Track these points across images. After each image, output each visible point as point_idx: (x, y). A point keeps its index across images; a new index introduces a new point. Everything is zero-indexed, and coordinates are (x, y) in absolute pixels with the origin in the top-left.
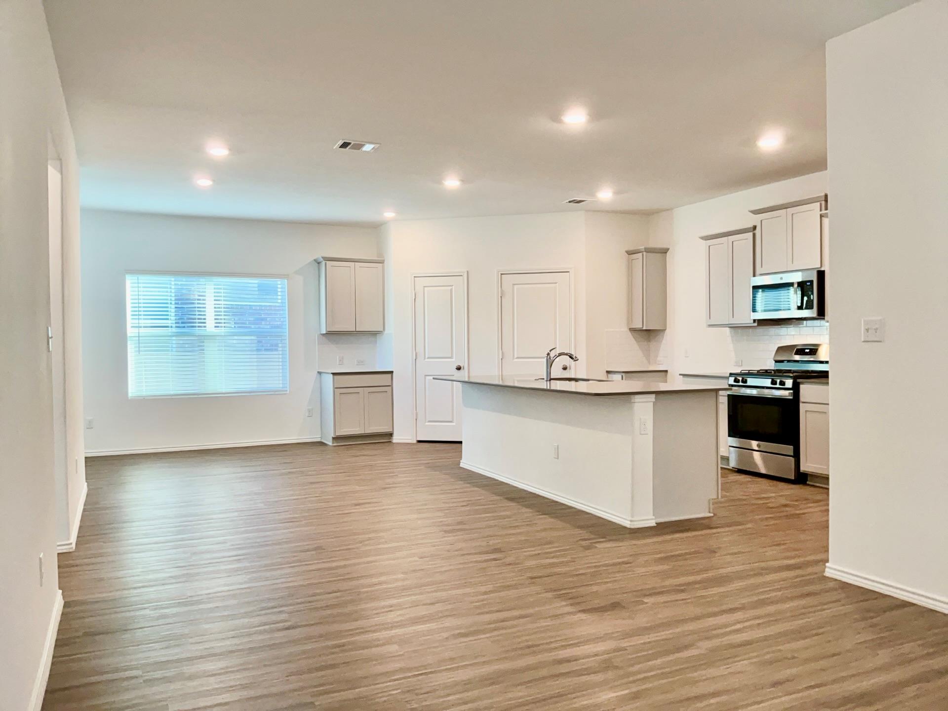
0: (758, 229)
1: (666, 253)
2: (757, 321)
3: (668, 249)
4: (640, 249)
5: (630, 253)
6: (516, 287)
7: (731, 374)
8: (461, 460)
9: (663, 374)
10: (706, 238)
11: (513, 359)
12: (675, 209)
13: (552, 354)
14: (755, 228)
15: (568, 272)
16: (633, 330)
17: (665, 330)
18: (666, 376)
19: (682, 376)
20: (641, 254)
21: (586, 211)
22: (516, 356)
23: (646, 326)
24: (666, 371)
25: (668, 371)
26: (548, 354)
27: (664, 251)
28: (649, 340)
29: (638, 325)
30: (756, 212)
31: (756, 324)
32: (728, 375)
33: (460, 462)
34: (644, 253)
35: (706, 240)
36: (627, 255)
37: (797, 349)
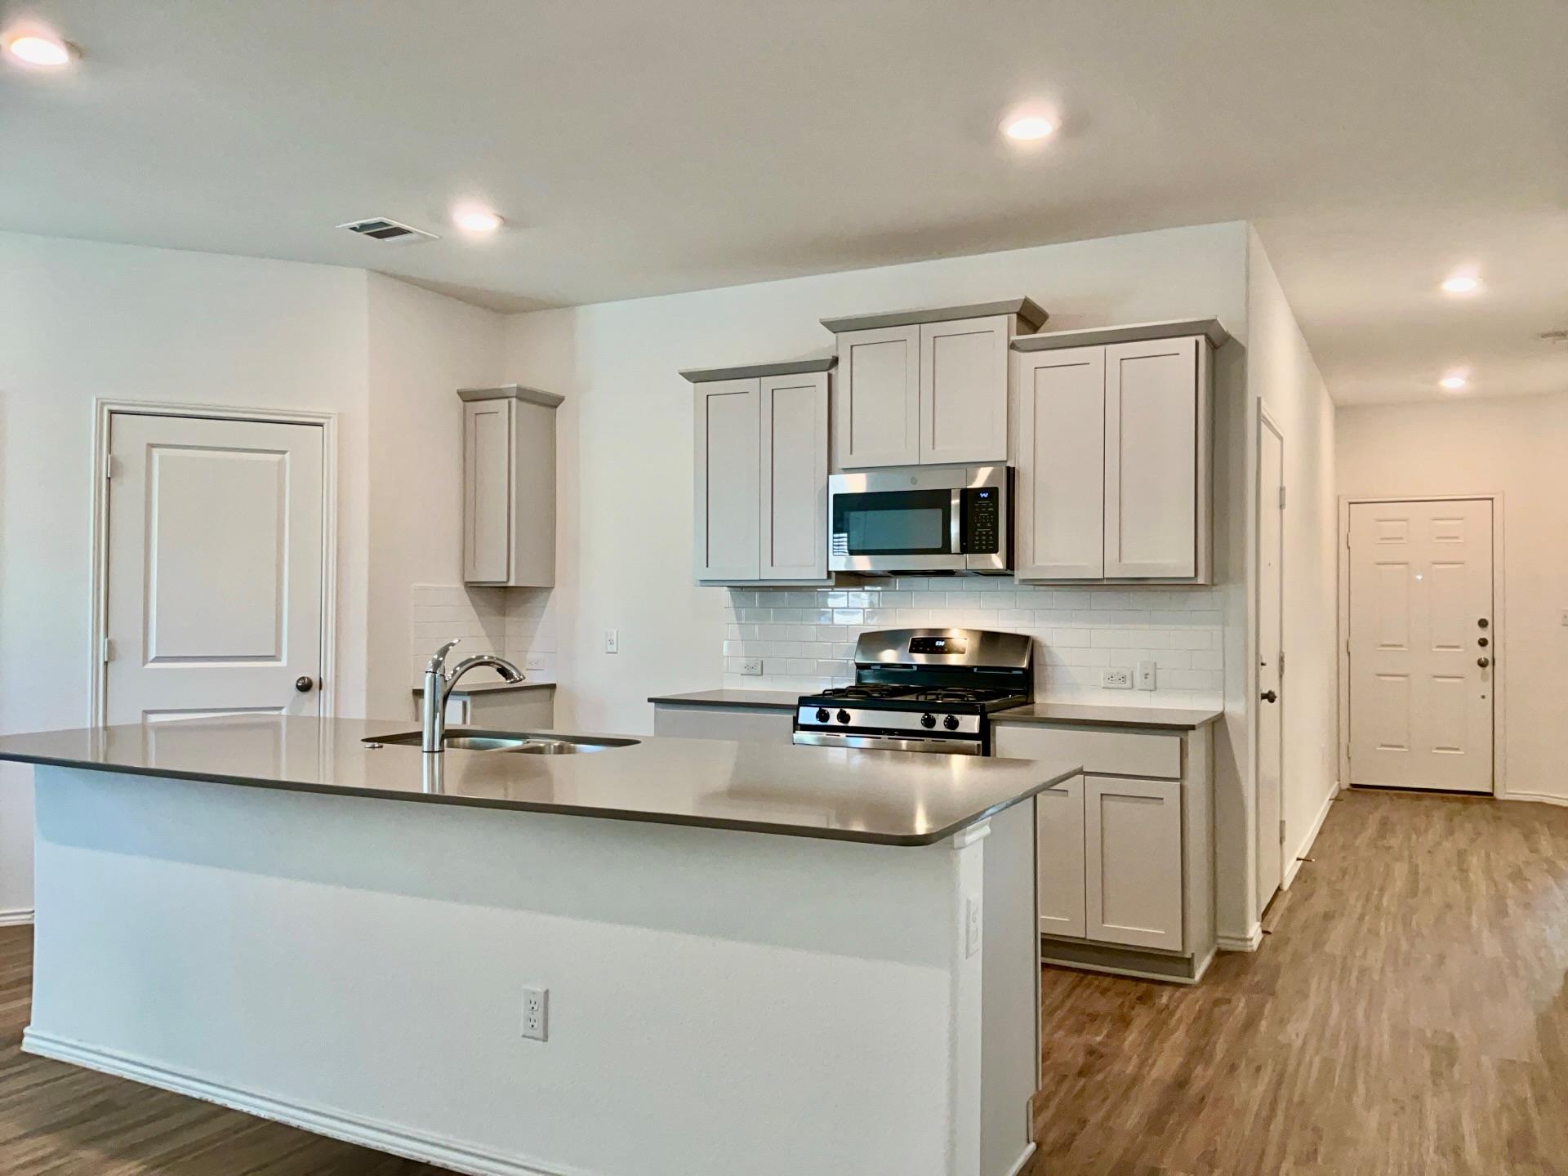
0: (843, 365)
1: (556, 407)
2: (834, 575)
3: (561, 399)
4: (500, 390)
5: (469, 397)
6: (156, 453)
7: (805, 701)
8: (28, 1023)
9: (547, 692)
10: (696, 377)
11: (145, 662)
12: (581, 310)
13: (451, 663)
14: (835, 361)
15: (321, 425)
16: (475, 588)
17: (549, 589)
18: (552, 696)
19: (653, 704)
20: (506, 401)
21: (371, 270)
22: (152, 654)
23: (517, 579)
24: (553, 687)
25: (557, 687)
26: (437, 664)
27: (552, 403)
28: (502, 611)
29: (493, 572)
30: (837, 326)
31: (832, 583)
32: (796, 703)
33: (22, 1036)
34: (514, 401)
35: (695, 382)
36: (462, 402)
37: (913, 639)
